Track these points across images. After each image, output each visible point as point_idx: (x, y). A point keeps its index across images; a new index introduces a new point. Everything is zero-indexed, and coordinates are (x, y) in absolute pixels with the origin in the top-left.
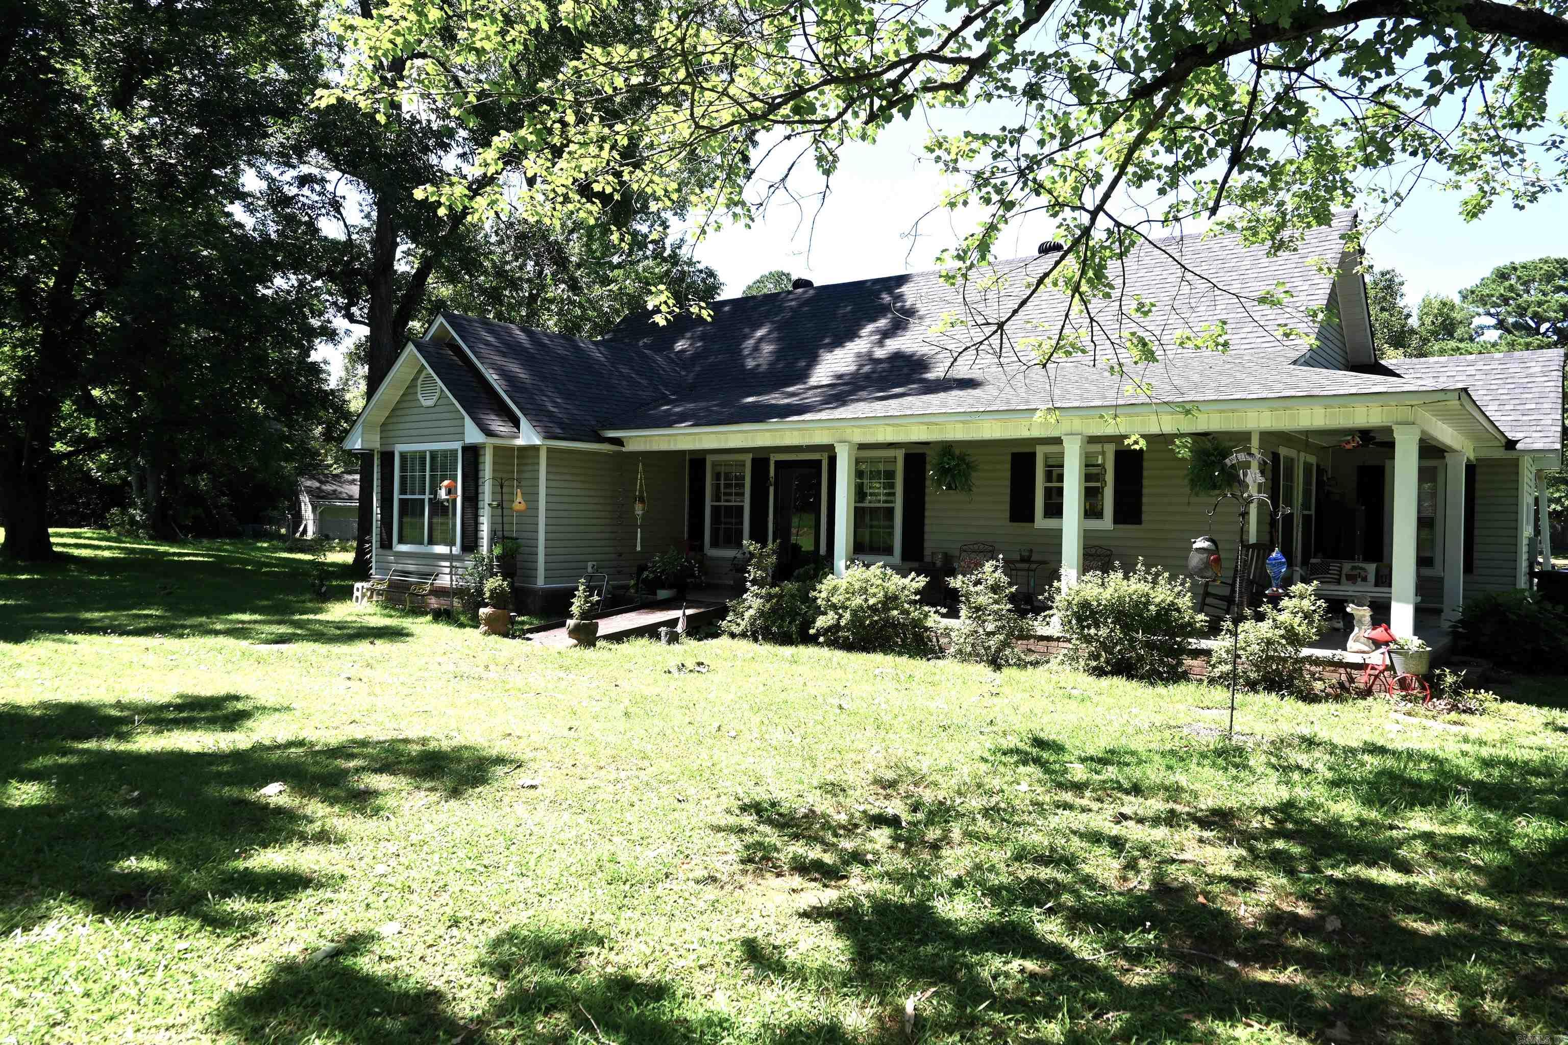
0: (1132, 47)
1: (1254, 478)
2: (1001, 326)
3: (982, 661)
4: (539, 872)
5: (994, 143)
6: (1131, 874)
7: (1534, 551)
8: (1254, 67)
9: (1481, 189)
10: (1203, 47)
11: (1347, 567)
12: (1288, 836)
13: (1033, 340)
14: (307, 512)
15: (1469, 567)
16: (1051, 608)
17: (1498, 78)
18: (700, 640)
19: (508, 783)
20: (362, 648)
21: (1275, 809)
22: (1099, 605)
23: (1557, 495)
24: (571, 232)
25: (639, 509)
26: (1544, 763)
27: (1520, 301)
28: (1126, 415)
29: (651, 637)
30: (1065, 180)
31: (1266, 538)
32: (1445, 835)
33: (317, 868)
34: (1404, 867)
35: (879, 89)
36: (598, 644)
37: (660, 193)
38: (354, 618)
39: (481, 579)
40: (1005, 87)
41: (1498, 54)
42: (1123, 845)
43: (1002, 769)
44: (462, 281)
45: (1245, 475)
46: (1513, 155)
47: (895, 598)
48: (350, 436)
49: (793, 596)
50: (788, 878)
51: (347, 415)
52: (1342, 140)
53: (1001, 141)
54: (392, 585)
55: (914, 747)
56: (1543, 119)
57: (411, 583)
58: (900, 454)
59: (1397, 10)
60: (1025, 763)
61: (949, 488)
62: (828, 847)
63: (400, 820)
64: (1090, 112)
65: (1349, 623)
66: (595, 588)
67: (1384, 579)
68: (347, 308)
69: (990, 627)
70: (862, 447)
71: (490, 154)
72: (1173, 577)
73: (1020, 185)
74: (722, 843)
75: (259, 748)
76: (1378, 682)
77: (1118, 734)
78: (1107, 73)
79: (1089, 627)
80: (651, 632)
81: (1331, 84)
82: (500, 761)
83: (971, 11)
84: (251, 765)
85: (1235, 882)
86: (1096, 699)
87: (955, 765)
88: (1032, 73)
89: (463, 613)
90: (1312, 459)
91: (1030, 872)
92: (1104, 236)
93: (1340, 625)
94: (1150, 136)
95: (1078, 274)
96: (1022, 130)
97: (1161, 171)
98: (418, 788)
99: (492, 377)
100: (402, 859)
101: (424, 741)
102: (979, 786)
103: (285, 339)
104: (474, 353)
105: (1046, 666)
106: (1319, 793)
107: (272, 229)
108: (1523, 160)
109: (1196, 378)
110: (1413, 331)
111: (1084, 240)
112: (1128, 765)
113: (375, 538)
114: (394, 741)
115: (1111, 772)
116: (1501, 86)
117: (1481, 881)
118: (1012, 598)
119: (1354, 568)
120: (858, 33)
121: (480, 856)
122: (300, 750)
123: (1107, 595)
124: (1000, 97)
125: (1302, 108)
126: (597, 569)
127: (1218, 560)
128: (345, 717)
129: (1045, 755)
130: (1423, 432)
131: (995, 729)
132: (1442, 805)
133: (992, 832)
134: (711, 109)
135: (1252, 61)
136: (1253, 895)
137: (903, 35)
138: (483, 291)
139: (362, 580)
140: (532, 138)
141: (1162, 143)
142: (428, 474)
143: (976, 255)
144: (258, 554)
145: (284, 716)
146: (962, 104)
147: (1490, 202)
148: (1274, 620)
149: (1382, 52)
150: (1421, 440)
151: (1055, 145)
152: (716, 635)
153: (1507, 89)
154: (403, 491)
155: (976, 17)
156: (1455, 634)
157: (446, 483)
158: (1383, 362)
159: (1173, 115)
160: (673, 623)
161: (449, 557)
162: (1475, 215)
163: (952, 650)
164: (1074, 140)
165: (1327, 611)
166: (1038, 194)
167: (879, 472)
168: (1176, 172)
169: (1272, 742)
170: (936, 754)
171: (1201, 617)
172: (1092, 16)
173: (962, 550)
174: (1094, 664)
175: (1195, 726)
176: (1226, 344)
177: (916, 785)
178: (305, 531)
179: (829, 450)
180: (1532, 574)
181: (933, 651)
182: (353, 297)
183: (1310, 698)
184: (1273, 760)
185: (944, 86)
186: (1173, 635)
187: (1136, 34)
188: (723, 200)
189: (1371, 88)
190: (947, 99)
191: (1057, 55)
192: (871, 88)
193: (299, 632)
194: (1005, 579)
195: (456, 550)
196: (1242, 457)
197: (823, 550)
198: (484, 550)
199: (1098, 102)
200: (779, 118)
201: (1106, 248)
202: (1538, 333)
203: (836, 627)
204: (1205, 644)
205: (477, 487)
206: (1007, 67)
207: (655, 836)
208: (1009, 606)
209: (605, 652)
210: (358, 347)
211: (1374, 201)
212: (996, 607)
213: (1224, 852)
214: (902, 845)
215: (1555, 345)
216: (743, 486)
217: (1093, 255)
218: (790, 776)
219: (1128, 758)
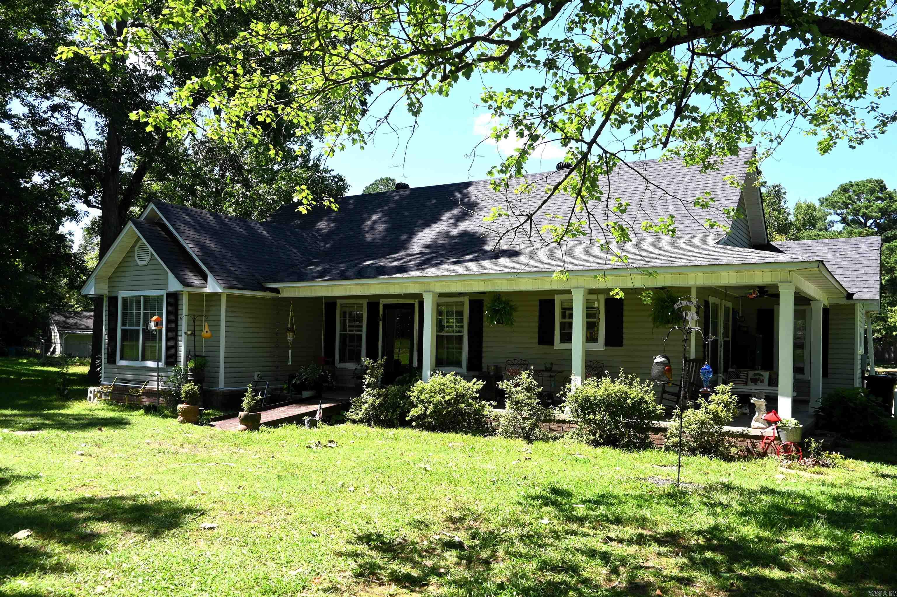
0: (614, 37)
1: (692, 317)
2: (530, 217)
3: (520, 437)
4: (213, 588)
5: (525, 97)
6: (614, 577)
7: (864, 364)
8: (690, 54)
9: (830, 135)
10: (658, 39)
11: (751, 373)
12: (713, 549)
13: (551, 227)
14: (56, 337)
15: (825, 374)
16: (565, 402)
17: (838, 66)
18: (331, 425)
19: (194, 526)
20: (94, 434)
21: (706, 531)
22: (596, 399)
23: (878, 328)
24: (245, 148)
25: (290, 337)
26: (870, 498)
27: (855, 206)
28: (612, 275)
29: (298, 423)
30: (572, 123)
31: (701, 355)
32: (811, 546)
33: (52, 590)
34: (785, 567)
35: (450, 59)
36: (261, 428)
37: (303, 123)
38: (87, 413)
39: (179, 384)
40: (533, 61)
41: (838, 51)
42: (609, 558)
43: (531, 509)
44: (168, 179)
45: (687, 315)
46: (848, 115)
47: (463, 395)
48: (86, 285)
49: (395, 395)
50: (387, 587)
51: (85, 271)
52: (745, 101)
53: (530, 96)
54: (116, 388)
55: (474, 495)
56: (865, 93)
57: (129, 388)
58: (466, 300)
59: (777, 21)
60: (546, 505)
61: (499, 322)
62: (415, 564)
63: (115, 554)
64: (587, 79)
65: (753, 409)
66: (259, 390)
67: (774, 381)
68: (86, 196)
69: (525, 414)
70: (441, 295)
71: (185, 93)
72: (642, 382)
73: (543, 125)
74: (343, 564)
75: (14, 505)
76: (770, 447)
77: (607, 484)
78: (598, 54)
79: (589, 414)
80: (298, 420)
81: (737, 66)
82: (189, 510)
83: (510, 10)
84: (7, 517)
85: (680, 580)
86: (593, 461)
87: (500, 507)
88: (550, 52)
89: (167, 408)
90: (730, 305)
91: (548, 578)
92: (596, 159)
93: (747, 411)
94: (625, 95)
95: (580, 183)
96: (544, 89)
97: (632, 118)
98: (129, 531)
99: (189, 246)
100: (116, 582)
101: (135, 498)
102: (516, 521)
103: (39, 217)
104: (176, 229)
105: (562, 440)
106: (733, 520)
107: (32, 141)
108: (854, 119)
109: (656, 252)
110: (791, 224)
111: (583, 162)
112: (612, 504)
113: (104, 356)
114: (113, 498)
115: (602, 510)
116: (840, 72)
117: (832, 575)
118: (540, 395)
119: (755, 375)
120: (436, 22)
121: (172, 578)
122: (44, 507)
123: (600, 392)
124: (529, 67)
125: (720, 81)
126: (261, 377)
127: (670, 370)
128: (78, 482)
129: (559, 499)
130: (797, 288)
131: (528, 482)
132: (808, 527)
133: (524, 551)
134: (336, 68)
135: (689, 49)
136: (692, 588)
137: (466, 24)
138: (183, 187)
139: (94, 386)
140: (213, 83)
141: (633, 99)
142: (142, 312)
143: (513, 170)
144: (19, 368)
145: (34, 482)
146: (505, 71)
147: (835, 143)
148: (706, 408)
149: (768, 47)
150: (795, 293)
151: (565, 99)
152: (342, 422)
153: (844, 74)
154: (124, 324)
155: (513, 14)
156: (817, 416)
157: (155, 318)
158: (772, 243)
159: (640, 82)
160: (314, 413)
161: (156, 369)
162: (825, 151)
163: (500, 430)
164: (577, 97)
165: (739, 402)
166: (554, 131)
167: (453, 312)
168: (641, 119)
169: (705, 488)
170: (488, 500)
171: (660, 407)
172: (588, 17)
173: (507, 364)
174: (593, 438)
175: (657, 478)
176: (674, 231)
177: (475, 521)
178: (54, 351)
179: (419, 297)
180: (863, 378)
181: (487, 431)
182: (90, 190)
183: (729, 458)
184: (705, 500)
185: (492, 59)
186: (642, 419)
187: (616, 29)
188: (345, 129)
189: (762, 69)
190: (496, 68)
191: (566, 41)
192: (444, 58)
193: (47, 422)
194: (535, 383)
195: (161, 364)
196: (685, 303)
197: (415, 364)
198: (182, 365)
199: (592, 73)
200: (383, 76)
201: (598, 167)
202: (866, 226)
203: (424, 416)
204: (663, 424)
205: (177, 321)
206: (534, 48)
207: (296, 560)
208: (538, 401)
209: (266, 434)
210: (93, 224)
211: (765, 141)
212: (529, 401)
213: (674, 561)
214: (464, 562)
215: (876, 233)
216: (361, 321)
217: (590, 172)
218: (390, 517)
219: (613, 501)
